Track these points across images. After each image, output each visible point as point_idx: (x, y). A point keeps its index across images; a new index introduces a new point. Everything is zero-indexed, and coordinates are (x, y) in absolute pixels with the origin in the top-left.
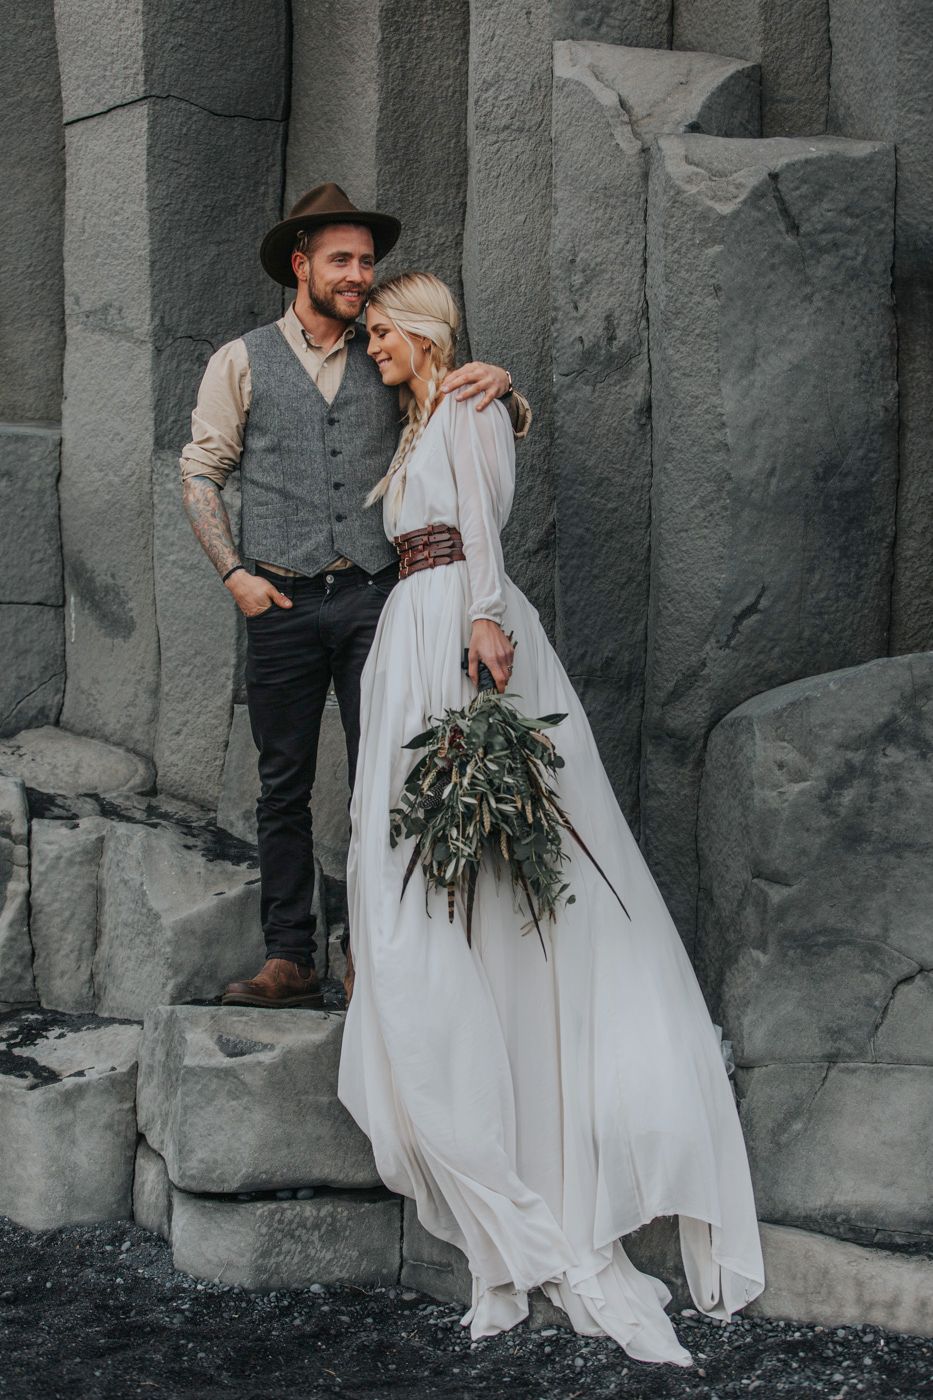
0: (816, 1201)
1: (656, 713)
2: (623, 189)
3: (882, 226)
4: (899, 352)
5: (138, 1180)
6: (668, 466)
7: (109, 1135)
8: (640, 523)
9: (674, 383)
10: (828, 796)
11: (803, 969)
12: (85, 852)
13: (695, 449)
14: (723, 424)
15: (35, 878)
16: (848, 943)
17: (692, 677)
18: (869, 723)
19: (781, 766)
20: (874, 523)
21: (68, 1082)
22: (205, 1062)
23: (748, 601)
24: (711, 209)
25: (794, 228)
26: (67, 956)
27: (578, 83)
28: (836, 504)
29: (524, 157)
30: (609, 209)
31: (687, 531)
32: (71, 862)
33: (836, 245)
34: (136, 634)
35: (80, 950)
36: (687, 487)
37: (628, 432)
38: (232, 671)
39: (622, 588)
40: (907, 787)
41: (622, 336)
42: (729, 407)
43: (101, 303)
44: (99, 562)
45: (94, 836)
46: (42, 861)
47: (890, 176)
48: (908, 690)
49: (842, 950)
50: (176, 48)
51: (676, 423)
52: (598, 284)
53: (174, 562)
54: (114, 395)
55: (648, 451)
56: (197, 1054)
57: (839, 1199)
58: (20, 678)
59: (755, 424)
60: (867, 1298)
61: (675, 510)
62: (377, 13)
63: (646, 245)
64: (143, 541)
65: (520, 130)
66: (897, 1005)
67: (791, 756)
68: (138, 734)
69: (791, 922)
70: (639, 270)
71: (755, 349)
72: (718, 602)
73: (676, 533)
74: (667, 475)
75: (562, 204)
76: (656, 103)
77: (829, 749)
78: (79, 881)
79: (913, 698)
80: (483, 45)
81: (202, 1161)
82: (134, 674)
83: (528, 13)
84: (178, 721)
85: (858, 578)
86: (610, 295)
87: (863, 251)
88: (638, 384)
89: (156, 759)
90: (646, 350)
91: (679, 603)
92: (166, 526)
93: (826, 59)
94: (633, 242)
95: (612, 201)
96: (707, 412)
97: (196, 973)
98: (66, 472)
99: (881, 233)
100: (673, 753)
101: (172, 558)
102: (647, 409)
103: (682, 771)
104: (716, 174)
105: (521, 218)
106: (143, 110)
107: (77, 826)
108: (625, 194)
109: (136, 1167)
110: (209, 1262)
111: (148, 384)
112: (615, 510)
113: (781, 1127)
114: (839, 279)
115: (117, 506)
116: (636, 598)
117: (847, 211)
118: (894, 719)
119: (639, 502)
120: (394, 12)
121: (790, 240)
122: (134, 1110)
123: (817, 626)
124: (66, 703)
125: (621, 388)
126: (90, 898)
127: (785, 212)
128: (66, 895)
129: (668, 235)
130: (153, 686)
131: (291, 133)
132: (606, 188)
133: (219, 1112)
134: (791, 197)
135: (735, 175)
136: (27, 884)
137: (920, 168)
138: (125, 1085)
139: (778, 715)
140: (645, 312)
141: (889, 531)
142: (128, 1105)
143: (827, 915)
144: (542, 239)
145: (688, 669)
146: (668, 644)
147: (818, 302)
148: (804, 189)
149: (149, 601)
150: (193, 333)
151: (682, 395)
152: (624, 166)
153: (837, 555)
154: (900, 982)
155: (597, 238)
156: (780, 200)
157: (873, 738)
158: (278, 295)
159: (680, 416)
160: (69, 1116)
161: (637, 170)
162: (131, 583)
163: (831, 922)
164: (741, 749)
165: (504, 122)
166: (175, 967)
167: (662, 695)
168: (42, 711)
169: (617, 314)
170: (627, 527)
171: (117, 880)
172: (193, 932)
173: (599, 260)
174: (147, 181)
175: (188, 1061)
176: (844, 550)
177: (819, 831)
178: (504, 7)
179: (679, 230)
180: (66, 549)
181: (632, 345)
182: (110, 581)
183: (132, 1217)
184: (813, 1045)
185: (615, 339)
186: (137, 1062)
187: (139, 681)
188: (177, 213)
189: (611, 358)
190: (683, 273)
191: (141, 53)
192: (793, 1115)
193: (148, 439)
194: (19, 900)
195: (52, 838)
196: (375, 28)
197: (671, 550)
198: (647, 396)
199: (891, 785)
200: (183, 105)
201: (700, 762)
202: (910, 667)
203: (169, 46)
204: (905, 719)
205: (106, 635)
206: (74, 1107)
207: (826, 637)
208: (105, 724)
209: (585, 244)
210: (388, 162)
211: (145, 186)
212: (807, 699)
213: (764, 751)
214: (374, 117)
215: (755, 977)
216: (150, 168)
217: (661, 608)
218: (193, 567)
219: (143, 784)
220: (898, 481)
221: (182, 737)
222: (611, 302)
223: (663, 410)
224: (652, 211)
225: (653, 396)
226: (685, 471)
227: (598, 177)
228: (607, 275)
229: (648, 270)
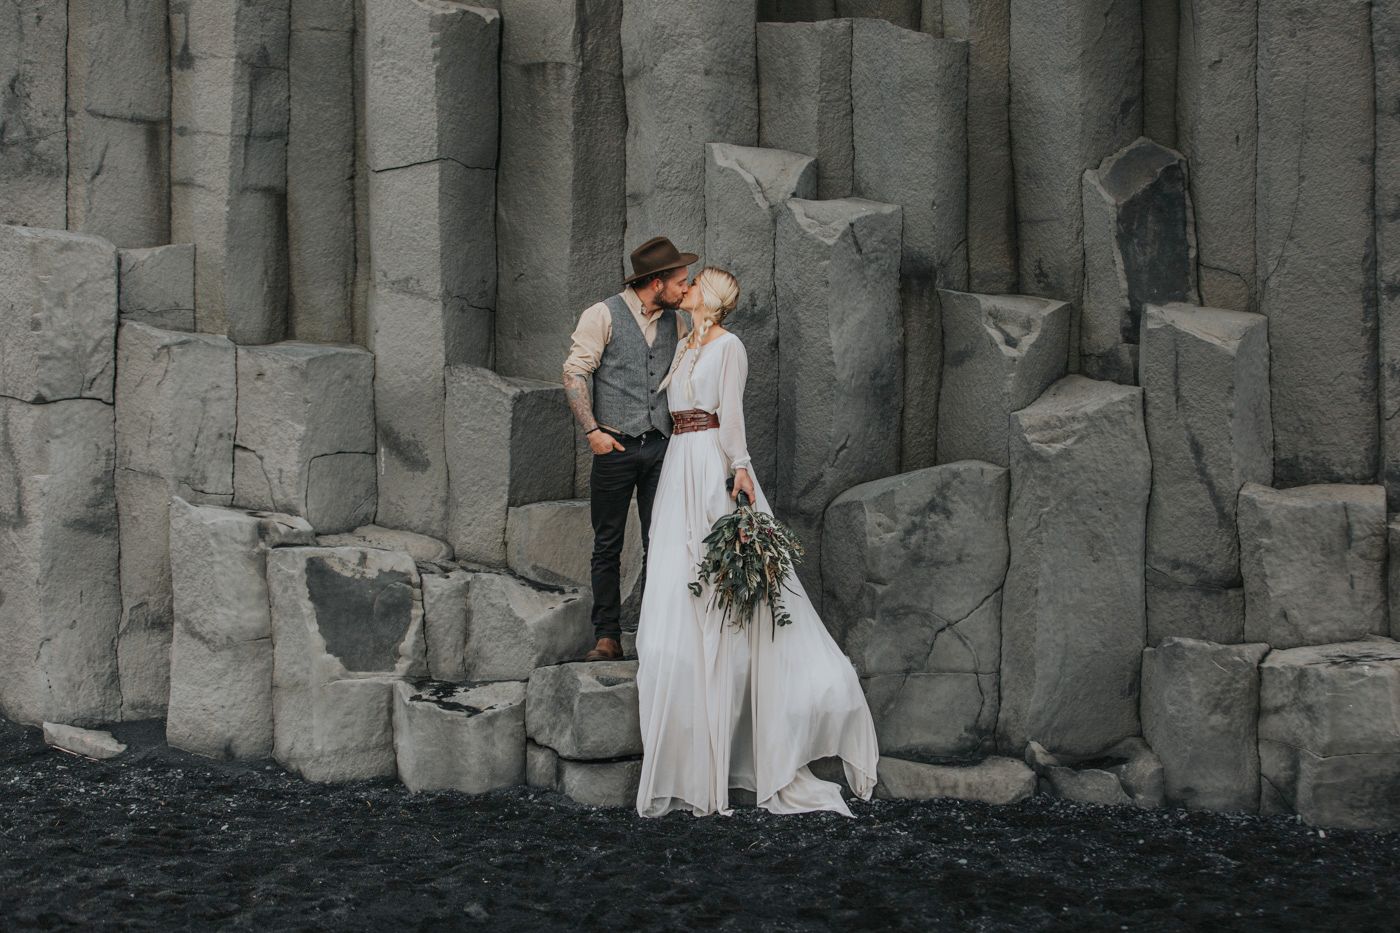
0: (901, 744)
1: (794, 502)
2: (761, 227)
3: (896, 248)
4: (903, 313)
5: (530, 763)
6: (799, 373)
7: (512, 740)
8: (771, 403)
9: (803, 330)
10: (904, 539)
11: (893, 627)
12: (458, 590)
13: (815, 365)
14: (832, 353)
15: (427, 607)
16: (914, 612)
17: (816, 482)
18: (922, 502)
19: (879, 525)
20: (894, 401)
21: (490, 712)
22: (594, 690)
23: (842, 443)
24: (823, 242)
25: (860, 251)
26: (448, 649)
27: (733, 170)
28: (878, 391)
29: (687, 205)
30: (752, 237)
31: (811, 407)
32: (449, 597)
33: (877, 259)
34: (430, 470)
35: (456, 645)
36: (811, 385)
37: (764, 354)
38: (507, 488)
39: (761, 437)
40: (940, 534)
41: (760, 305)
42: (834, 343)
43: (404, 276)
44: (404, 428)
45: (463, 582)
46: (431, 597)
47: (900, 223)
48: (940, 485)
49: (911, 616)
50: (451, 131)
51: (804, 351)
52: (745, 276)
53: (467, 427)
54: (414, 331)
55: (776, 364)
56: (587, 687)
57: (913, 742)
58: (355, 497)
59: (846, 351)
60: (941, 785)
61: (805, 396)
62: (571, 114)
63: (774, 257)
64: (436, 415)
65: (685, 190)
66: (938, 643)
67: (885, 520)
68: (434, 527)
69: (887, 604)
70: (770, 270)
71: (844, 313)
72: (830, 444)
73: (805, 408)
74: (799, 378)
75: (722, 233)
76: (773, 182)
77: (904, 516)
78: (454, 607)
79: (943, 489)
80: (662, 142)
81: (594, 742)
82: (431, 492)
83: (690, 127)
84: (470, 518)
85: (888, 429)
86: (752, 283)
87: (889, 261)
88: (770, 329)
89: (449, 541)
90: (775, 313)
91: (807, 444)
92: (461, 407)
93: (851, 156)
94: (766, 255)
95: (754, 233)
96: (822, 345)
97: (546, 651)
98: (379, 375)
99: (896, 252)
100: (804, 522)
101: (466, 424)
102: (776, 343)
103: (809, 531)
104: (823, 223)
105: (685, 237)
106: (436, 166)
107: (448, 577)
108: (762, 230)
109: (528, 755)
110: (596, 796)
111: (440, 324)
112: (757, 396)
113: (884, 707)
114: (877, 276)
115: (419, 395)
116: (769, 442)
117: (882, 241)
118: (933, 500)
119: (771, 391)
120: (582, 113)
121: (858, 257)
122: (524, 725)
123: (870, 455)
124: (380, 510)
125: (759, 332)
126: (462, 616)
127: (856, 243)
128: (447, 615)
130: (445, 499)
131: (500, 176)
132: (750, 226)
133: (604, 716)
134: (859, 235)
135: (832, 225)
136: (422, 611)
137: (915, 219)
138: (520, 712)
139: (876, 499)
140: (774, 292)
141: (901, 405)
142: (521, 723)
143: (905, 599)
145: (813, 478)
146: (801, 466)
147: (869, 288)
148: (865, 231)
149: (441, 450)
150: (459, 294)
151: (807, 337)
152: (762, 215)
153: (879, 418)
154: (939, 631)
155: (744, 252)
156: (854, 237)
157: (924, 509)
158: (495, 271)
159: (806, 348)
160: (490, 730)
161: (769, 218)
162: (427, 440)
163: (906, 603)
164: (855, 517)
165: (675, 185)
166: (536, 648)
167: (797, 492)
168: (366, 517)
169: (757, 293)
171: (484, 605)
172: (543, 629)
173: (745, 264)
174: (439, 207)
175: (582, 690)
176: (881, 414)
177: (900, 557)
178: (675, 123)
179: (805, 252)
180: (378, 420)
181: (767, 309)
182: (412, 438)
183: (526, 783)
184: (898, 664)
185: (756, 306)
186: (525, 700)
187: (434, 496)
188: (453, 225)
189: (754, 315)
190: (807, 275)
191: (436, 134)
192: (890, 700)
193: (441, 356)
194: (420, 619)
195: (436, 584)
196: (570, 123)
197: (802, 417)
198: (776, 336)
199: (933, 532)
200: (454, 163)
201: (821, 526)
202: (940, 474)
203: (448, 129)
204: (939, 500)
205: (407, 470)
206: (493, 725)
207: (875, 459)
208: (410, 522)
209: (737, 255)
210: (579, 199)
211: (437, 210)
212: (893, 491)
213: (871, 518)
214: (570, 174)
215: (870, 631)
216: (440, 200)
217: (798, 447)
218: (481, 429)
219: (448, 555)
220: (904, 379)
221: (471, 528)
222: (753, 286)
223: (792, 344)
224: (783, 241)
225: (781, 336)
226: (810, 376)
227: (745, 220)
228: (750, 272)
229: (777, 270)
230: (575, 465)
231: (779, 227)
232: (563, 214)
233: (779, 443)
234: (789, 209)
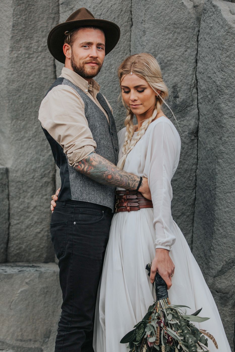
1: (210, 280)
2: (185, 24)
6: (220, 161)
8: (189, 187)
9: (225, 121)
29: (116, 6)
30: (176, 34)
31: (230, 193)
41: (182, 96)
51: (225, 140)
52: (168, 70)
55: (195, 152)
61: (225, 182)
63: (197, 53)
70: (192, 65)
73: (225, 194)
74: (220, 165)
75: (148, 30)
86: (175, 76)
88: (191, 120)
90: (196, 103)
91: (226, 228)
94: (189, 51)
95: (178, 30)
100: (220, 300)
102: (196, 133)
103: (225, 309)
108: (186, 27)
116: (186, 223)
119: (189, 177)
125: (180, 121)
129: (223, 48)
132: (175, 24)
140: (196, 85)
144: (125, 47)
145: (229, 260)
146: (219, 247)
151: (229, 127)
152: (186, 13)
155: (168, 48)
159: (228, 137)
161: (193, 16)
167: (214, 272)
169: (179, 85)
170: (182, 189)
173: (169, 58)
179: (230, 46)
181: (188, 101)
185: (178, 97)
189: (176, 107)
197: (222, 202)
198: (196, 126)
209: (161, 51)
217: (216, 230)
222: (176, 79)
223: (213, 133)
224: (207, 37)
225: (201, 125)
226: (230, 164)
227: (171, 18)
228: (174, 67)
229: (199, 64)
230: (9, 234)
231: (203, 24)
232: (4, 18)
233: (195, 225)
234: (214, 6)
